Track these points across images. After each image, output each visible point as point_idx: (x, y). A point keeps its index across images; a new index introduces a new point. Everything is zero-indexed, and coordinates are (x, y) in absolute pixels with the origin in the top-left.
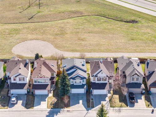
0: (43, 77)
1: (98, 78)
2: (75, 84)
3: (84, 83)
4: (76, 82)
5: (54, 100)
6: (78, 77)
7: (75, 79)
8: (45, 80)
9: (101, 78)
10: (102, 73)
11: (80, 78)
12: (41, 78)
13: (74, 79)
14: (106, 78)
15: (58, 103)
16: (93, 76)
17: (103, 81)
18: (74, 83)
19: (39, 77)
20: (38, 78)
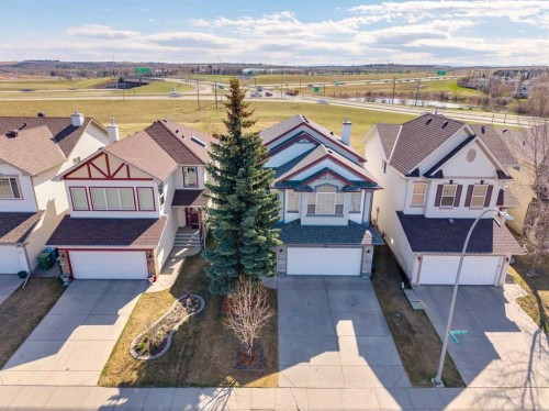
0: (123, 173)
1: (440, 187)
2: (306, 221)
3: (358, 219)
4: (311, 209)
5: (175, 313)
6: (328, 179)
7: (310, 190)
8: (136, 192)
9: (460, 188)
10: (471, 156)
11: (341, 185)
12: (110, 177)
13: (302, 186)
14: (491, 188)
15: (196, 334)
16: (416, 173)
17: (467, 204)
18: (305, 211)
19: (95, 174)
20: (90, 178)
